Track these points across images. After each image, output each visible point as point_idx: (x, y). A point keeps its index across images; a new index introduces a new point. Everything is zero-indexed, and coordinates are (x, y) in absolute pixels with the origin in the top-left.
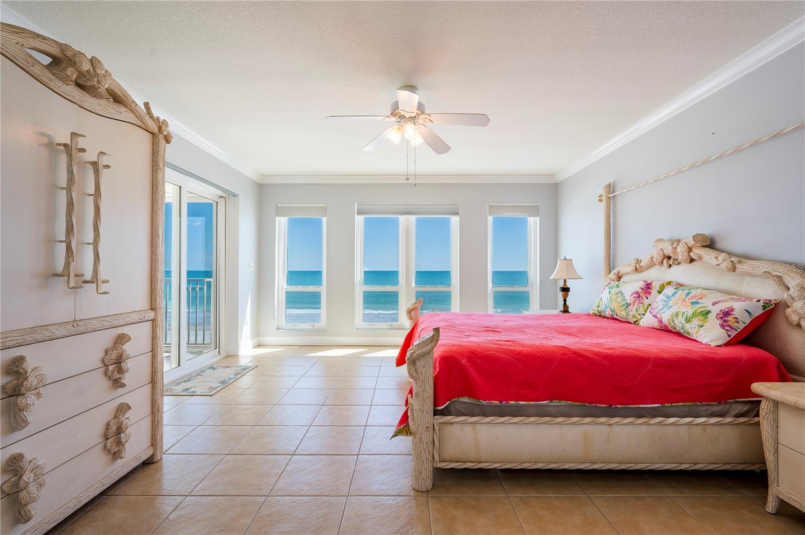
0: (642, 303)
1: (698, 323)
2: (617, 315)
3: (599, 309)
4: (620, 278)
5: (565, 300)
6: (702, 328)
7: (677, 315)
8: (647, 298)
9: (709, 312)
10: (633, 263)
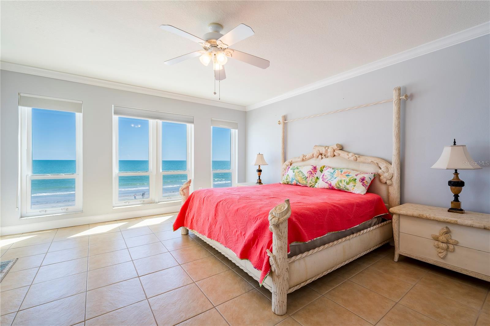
0: (314, 176)
1: (353, 184)
2: (300, 183)
3: (288, 180)
4: (291, 164)
5: (259, 177)
6: (355, 187)
7: (341, 181)
8: (316, 174)
9: (356, 179)
10: (301, 157)
